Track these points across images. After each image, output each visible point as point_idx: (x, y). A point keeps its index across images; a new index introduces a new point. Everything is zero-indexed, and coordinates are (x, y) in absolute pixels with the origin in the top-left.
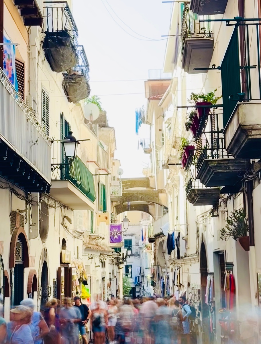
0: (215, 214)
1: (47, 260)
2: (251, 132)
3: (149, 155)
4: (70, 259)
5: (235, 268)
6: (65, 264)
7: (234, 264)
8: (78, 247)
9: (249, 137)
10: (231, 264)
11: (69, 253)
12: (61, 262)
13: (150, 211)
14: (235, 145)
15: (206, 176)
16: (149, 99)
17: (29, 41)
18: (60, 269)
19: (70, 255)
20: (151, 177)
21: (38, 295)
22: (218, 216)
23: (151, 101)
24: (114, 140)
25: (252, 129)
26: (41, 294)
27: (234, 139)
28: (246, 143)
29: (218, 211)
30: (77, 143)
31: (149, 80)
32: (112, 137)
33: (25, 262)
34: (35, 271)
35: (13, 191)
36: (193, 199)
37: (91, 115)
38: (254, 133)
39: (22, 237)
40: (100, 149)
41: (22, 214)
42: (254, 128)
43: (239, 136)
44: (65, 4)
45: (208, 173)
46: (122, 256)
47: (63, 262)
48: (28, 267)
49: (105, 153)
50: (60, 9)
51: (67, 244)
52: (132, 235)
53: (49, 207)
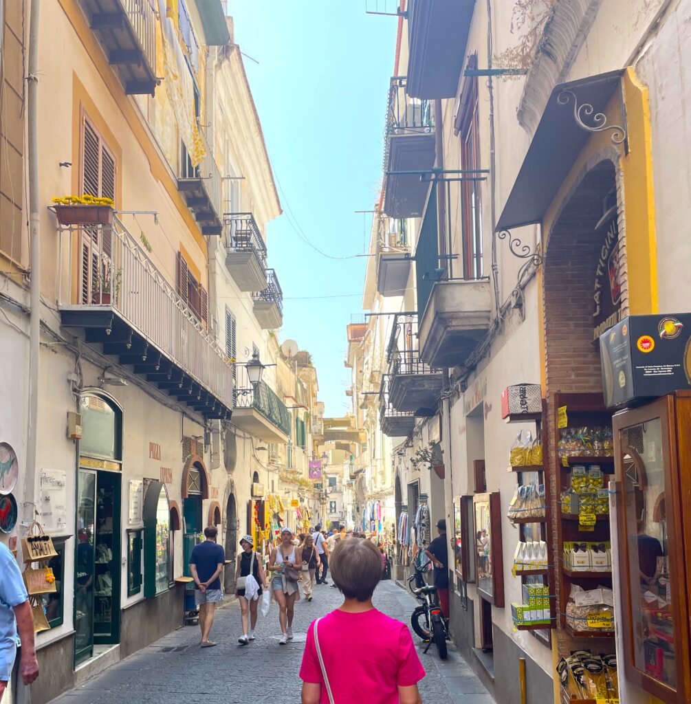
0: (410, 445)
1: (234, 493)
2: (451, 322)
3: (351, 397)
4: (263, 492)
5: (429, 500)
6: (256, 496)
7: (428, 495)
8: (273, 481)
9: (449, 329)
10: (425, 496)
11: (261, 486)
12: (252, 495)
13: (351, 450)
14: (430, 347)
15: (398, 398)
16: (350, 341)
17: (208, 253)
18: (250, 501)
19: (263, 488)
20: (353, 417)
21: (223, 528)
22: (412, 446)
23: (352, 343)
24: (316, 381)
25: (452, 318)
26: (226, 527)
27: (430, 338)
28: (444, 340)
29: (412, 441)
30: (264, 367)
31: (351, 325)
32: (313, 378)
33: (204, 493)
34: (217, 503)
35: (184, 413)
36: (386, 429)
37: (290, 351)
38: (454, 323)
39: (198, 465)
40: (299, 386)
41: (199, 441)
42: (454, 317)
43: (436, 330)
44: (250, 216)
45: (400, 393)
46: (324, 492)
47: (254, 494)
48: (207, 498)
49: (304, 390)
50: (244, 222)
51: (260, 478)
52: (336, 474)
53: (236, 437)
